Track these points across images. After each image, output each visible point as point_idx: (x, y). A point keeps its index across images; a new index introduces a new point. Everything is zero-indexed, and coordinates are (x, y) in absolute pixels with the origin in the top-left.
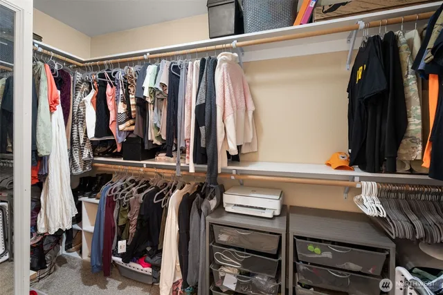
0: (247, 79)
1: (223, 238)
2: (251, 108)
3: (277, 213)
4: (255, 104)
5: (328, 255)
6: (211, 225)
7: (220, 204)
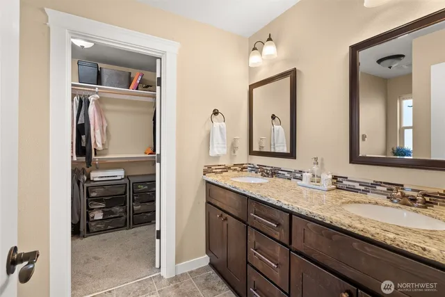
0: (101, 106)
1: (93, 194)
2: (105, 125)
3: (123, 177)
4: (107, 122)
5: (146, 187)
6: (87, 187)
7: (89, 179)
